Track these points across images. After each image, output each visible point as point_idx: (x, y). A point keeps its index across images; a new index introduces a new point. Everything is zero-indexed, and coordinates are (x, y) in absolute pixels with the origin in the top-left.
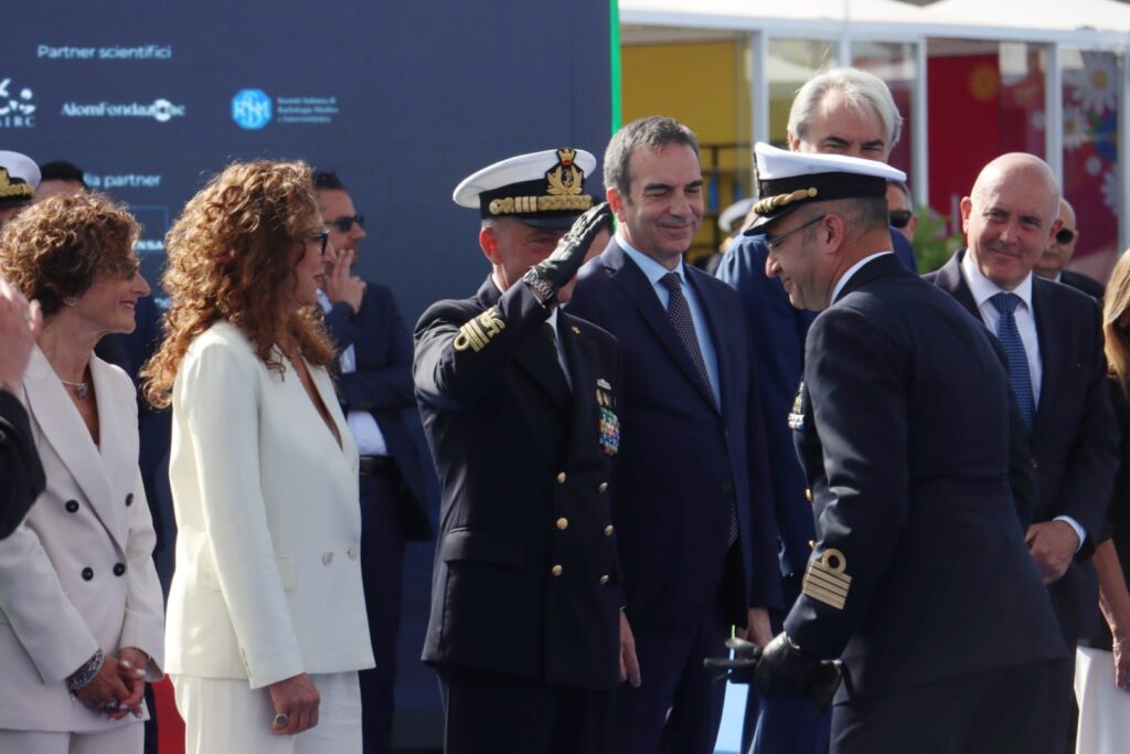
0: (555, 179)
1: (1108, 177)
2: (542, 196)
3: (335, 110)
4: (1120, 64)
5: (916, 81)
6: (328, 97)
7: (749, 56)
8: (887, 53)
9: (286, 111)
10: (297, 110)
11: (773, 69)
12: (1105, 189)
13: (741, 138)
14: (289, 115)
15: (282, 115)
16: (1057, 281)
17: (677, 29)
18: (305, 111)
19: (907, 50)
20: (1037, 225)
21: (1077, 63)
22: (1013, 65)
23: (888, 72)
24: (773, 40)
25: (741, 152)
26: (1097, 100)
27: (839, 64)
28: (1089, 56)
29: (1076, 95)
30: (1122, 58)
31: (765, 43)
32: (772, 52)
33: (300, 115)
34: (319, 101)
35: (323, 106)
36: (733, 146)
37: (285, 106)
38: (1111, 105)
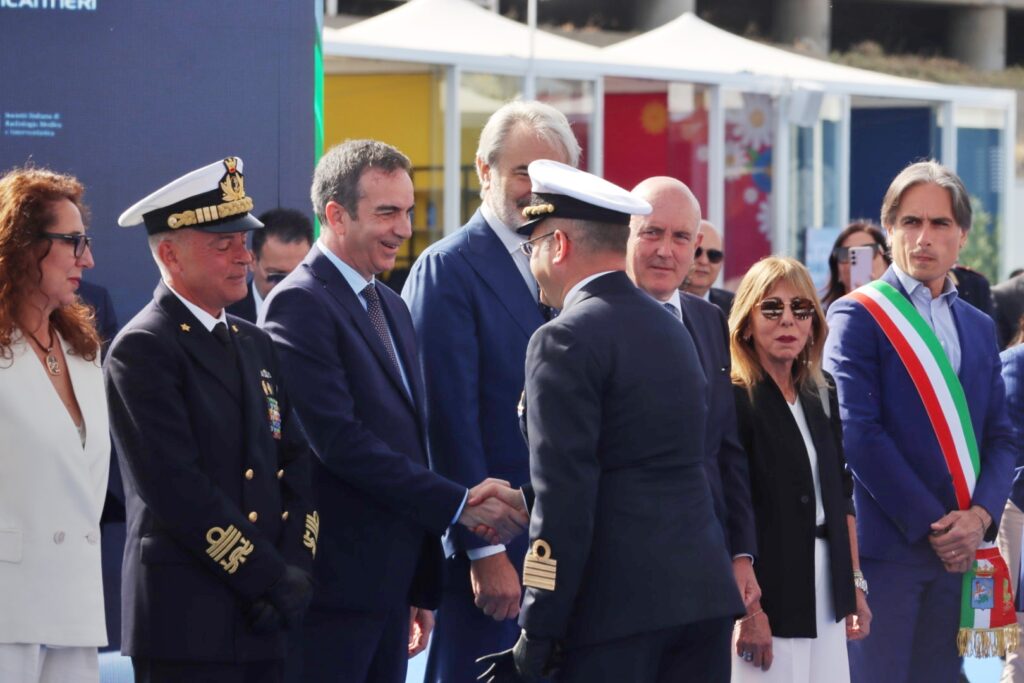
0: (227, 187)
1: (763, 206)
2: (219, 204)
3: (59, 125)
4: (775, 105)
5: (593, 115)
6: (53, 113)
7: (444, 87)
8: (569, 89)
9: (12, 124)
10: (23, 124)
11: (464, 100)
12: (761, 217)
13: (435, 162)
14: (15, 128)
15: (9, 128)
16: (706, 298)
17: (378, 61)
18: (30, 125)
19: (586, 87)
20: (686, 238)
21: (738, 103)
22: (681, 104)
23: (568, 106)
24: (467, 74)
25: (435, 175)
26: (755, 137)
27: (524, 99)
28: (749, 97)
29: (737, 132)
30: (778, 98)
31: (458, 77)
32: (463, 85)
33: (26, 129)
34: (44, 117)
35: (48, 121)
36: (427, 169)
37: (12, 120)
38: (767, 142)
